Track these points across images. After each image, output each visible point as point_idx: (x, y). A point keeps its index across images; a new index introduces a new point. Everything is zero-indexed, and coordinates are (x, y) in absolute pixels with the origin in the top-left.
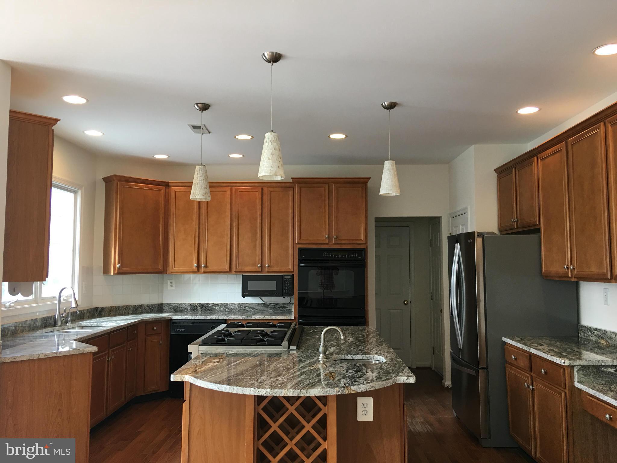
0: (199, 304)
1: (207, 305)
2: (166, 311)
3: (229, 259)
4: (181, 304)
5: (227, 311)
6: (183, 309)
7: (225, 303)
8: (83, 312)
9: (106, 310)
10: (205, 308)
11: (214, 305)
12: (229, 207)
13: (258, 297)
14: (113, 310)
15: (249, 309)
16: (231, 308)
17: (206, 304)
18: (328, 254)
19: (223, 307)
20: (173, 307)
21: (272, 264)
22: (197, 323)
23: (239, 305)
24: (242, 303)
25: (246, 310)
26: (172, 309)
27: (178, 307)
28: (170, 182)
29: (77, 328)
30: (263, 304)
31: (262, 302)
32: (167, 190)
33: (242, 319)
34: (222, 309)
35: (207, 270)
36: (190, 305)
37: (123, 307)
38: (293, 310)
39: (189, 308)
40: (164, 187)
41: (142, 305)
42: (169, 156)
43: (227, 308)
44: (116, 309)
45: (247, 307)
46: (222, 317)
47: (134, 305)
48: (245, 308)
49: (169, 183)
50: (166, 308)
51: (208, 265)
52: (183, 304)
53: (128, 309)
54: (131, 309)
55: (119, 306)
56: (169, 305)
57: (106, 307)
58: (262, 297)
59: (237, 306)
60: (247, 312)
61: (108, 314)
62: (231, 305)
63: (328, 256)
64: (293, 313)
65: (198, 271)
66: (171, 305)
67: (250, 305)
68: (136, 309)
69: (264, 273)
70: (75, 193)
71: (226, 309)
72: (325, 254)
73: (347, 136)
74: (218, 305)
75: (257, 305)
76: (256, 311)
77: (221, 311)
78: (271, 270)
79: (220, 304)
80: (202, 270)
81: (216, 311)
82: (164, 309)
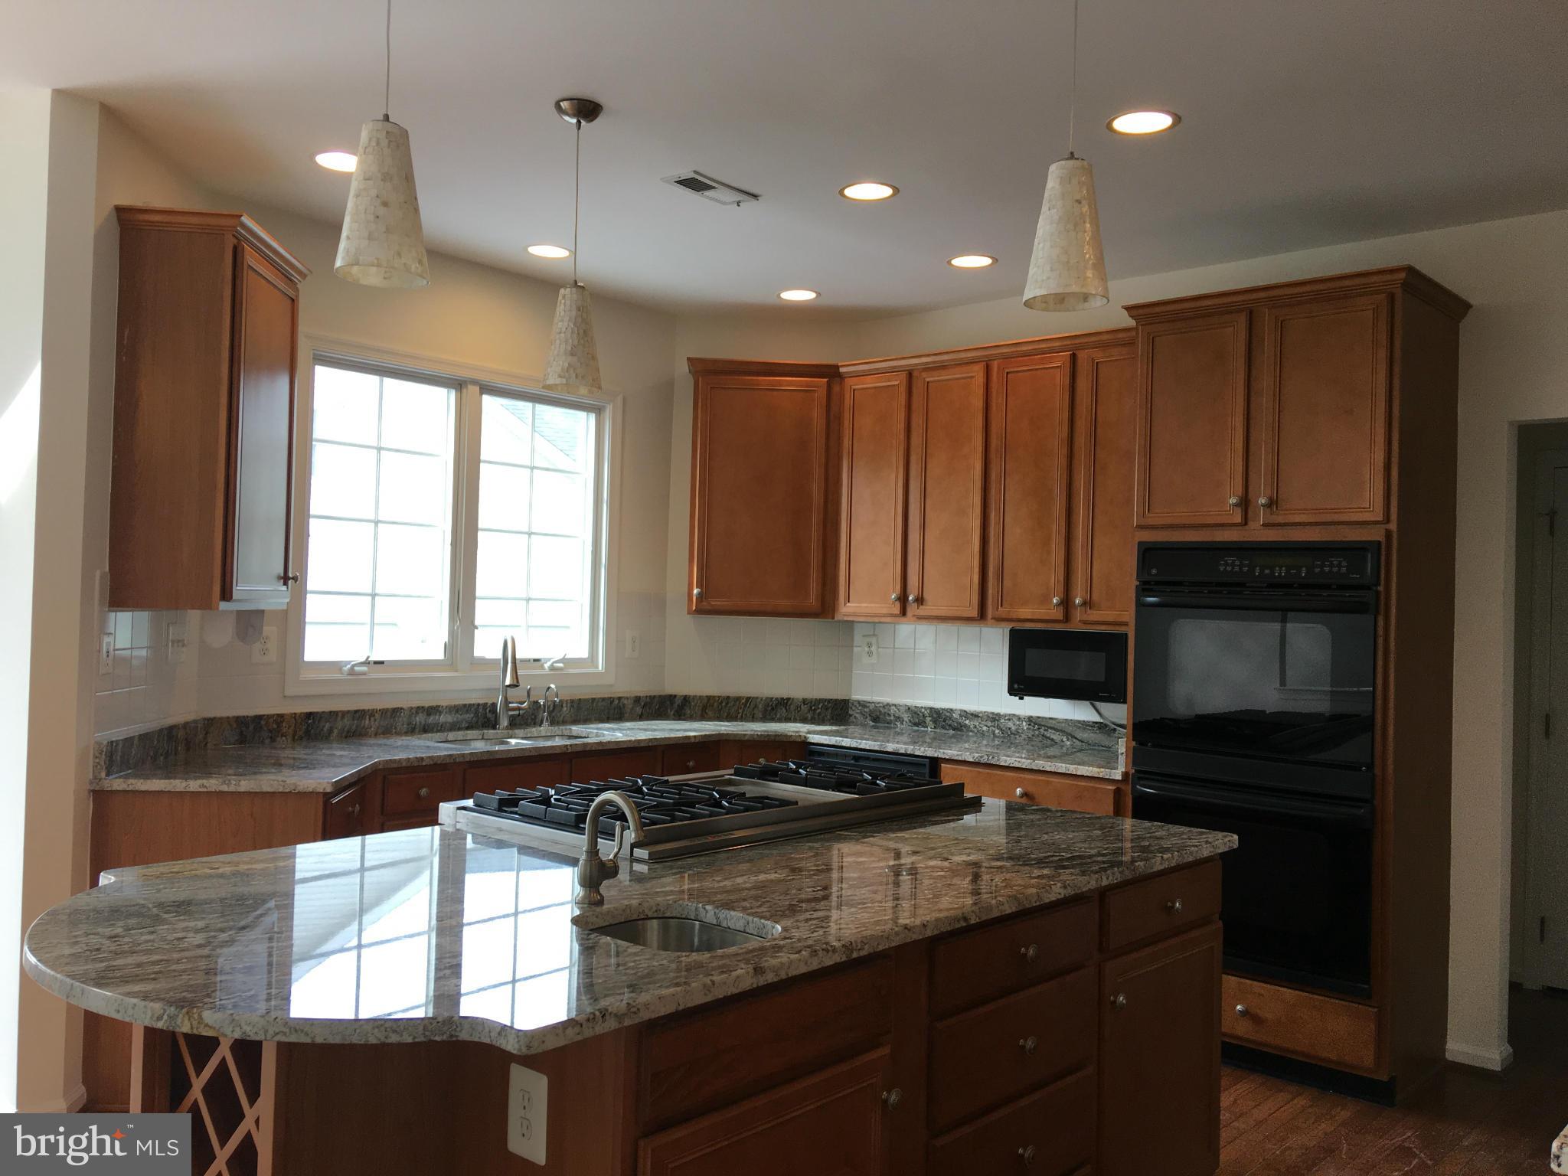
0: (928, 708)
1: (948, 714)
2: (854, 720)
3: (976, 578)
4: (888, 704)
5: (998, 737)
6: (892, 718)
7: (993, 713)
8: (616, 702)
9: (696, 705)
10: (944, 721)
11: (965, 714)
12: (979, 422)
13: (1088, 702)
14: (713, 706)
15: (1056, 737)
16: (1010, 729)
17: (946, 710)
18: (1237, 563)
19: (989, 724)
20: (870, 710)
21: (1095, 597)
22: (867, 759)
23: (1031, 721)
24: (1039, 717)
25: (1049, 738)
26: (869, 718)
27: (880, 711)
28: (840, 364)
29: (557, 738)
30: (1096, 723)
31: (1097, 718)
32: (836, 389)
33: (971, 760)
34: (985, 728)
35: (923, 611)
36: (909, 709)
37: (738, 699)
38: (1122, 749)
39: (906, 719)
40: (826, 380)
41: (788, 699)
42: (819, 294)
43: (998, 727)
44: (722, 702)
45: (1051, 728)
46: (922, 749)
47: (767, 698)
48: (1046, 733)
49: (837, 367)
50: (855, 712)
51: (925, 596)
52: (893, 705)
53: (752, 706)
54: (760, 706)
55: (728, 697)
56: (863, 704)
57: (696, 696)
58: (1098, 704)
59: (1024, 723)
60: (1052, 746)
61: (699, 713)
62: (1009, 720)
63: (1237, 569)
64: (1122, 759)
65: (904, 612)
66: (865, 707)
67: (1059, 722)
68: (773, 709)
69: (1075, 626)
70: (598, 411)
71: (997, 731)
72: (1227, 564)
73: (1177, 119)
74: (975, 716)
75: (1080, 727)
76: (1077, 742)
77: (983, 734)
78: (1094, 615)
79: (981, 712)
80: (912, 609)
81: (971, 734)
82: (851, 716)
